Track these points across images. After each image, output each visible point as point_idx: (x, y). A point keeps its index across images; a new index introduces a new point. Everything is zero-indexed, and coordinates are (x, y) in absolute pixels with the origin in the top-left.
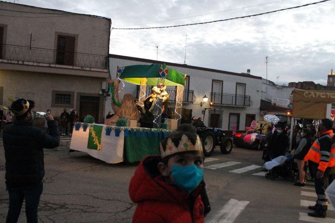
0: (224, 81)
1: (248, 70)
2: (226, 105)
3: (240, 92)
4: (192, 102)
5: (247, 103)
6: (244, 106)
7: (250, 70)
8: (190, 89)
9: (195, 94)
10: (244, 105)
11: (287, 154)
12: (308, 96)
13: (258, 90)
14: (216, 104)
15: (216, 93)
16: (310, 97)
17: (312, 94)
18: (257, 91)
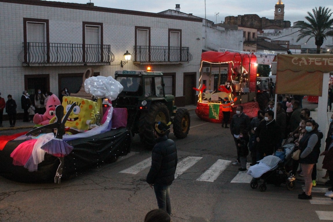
0: (151, 28)
1: (177, 5)
2: (157, 63)
3: (174, 43)
4: (109, 63)
5: (184, 58)
6: (181, 63)
7: (179, 5)
8: (104, 44)
9: (112, 50)
10: (181, 60)
11: (279, 152)
12: (297, 63)
13: (198, 37)
14: (143, 62)
15: (142, 47)
16: (300, 65)
17: (303, 61)
18: (197, 39)
